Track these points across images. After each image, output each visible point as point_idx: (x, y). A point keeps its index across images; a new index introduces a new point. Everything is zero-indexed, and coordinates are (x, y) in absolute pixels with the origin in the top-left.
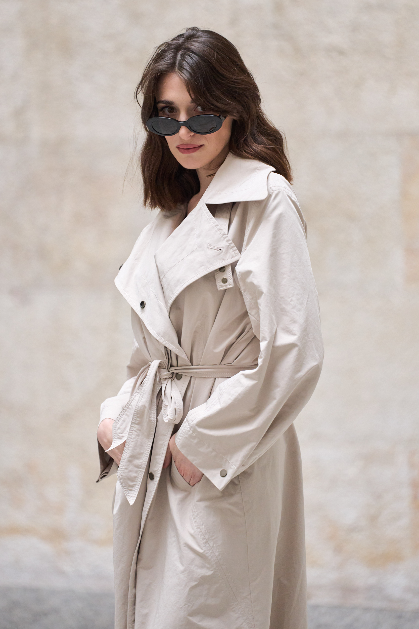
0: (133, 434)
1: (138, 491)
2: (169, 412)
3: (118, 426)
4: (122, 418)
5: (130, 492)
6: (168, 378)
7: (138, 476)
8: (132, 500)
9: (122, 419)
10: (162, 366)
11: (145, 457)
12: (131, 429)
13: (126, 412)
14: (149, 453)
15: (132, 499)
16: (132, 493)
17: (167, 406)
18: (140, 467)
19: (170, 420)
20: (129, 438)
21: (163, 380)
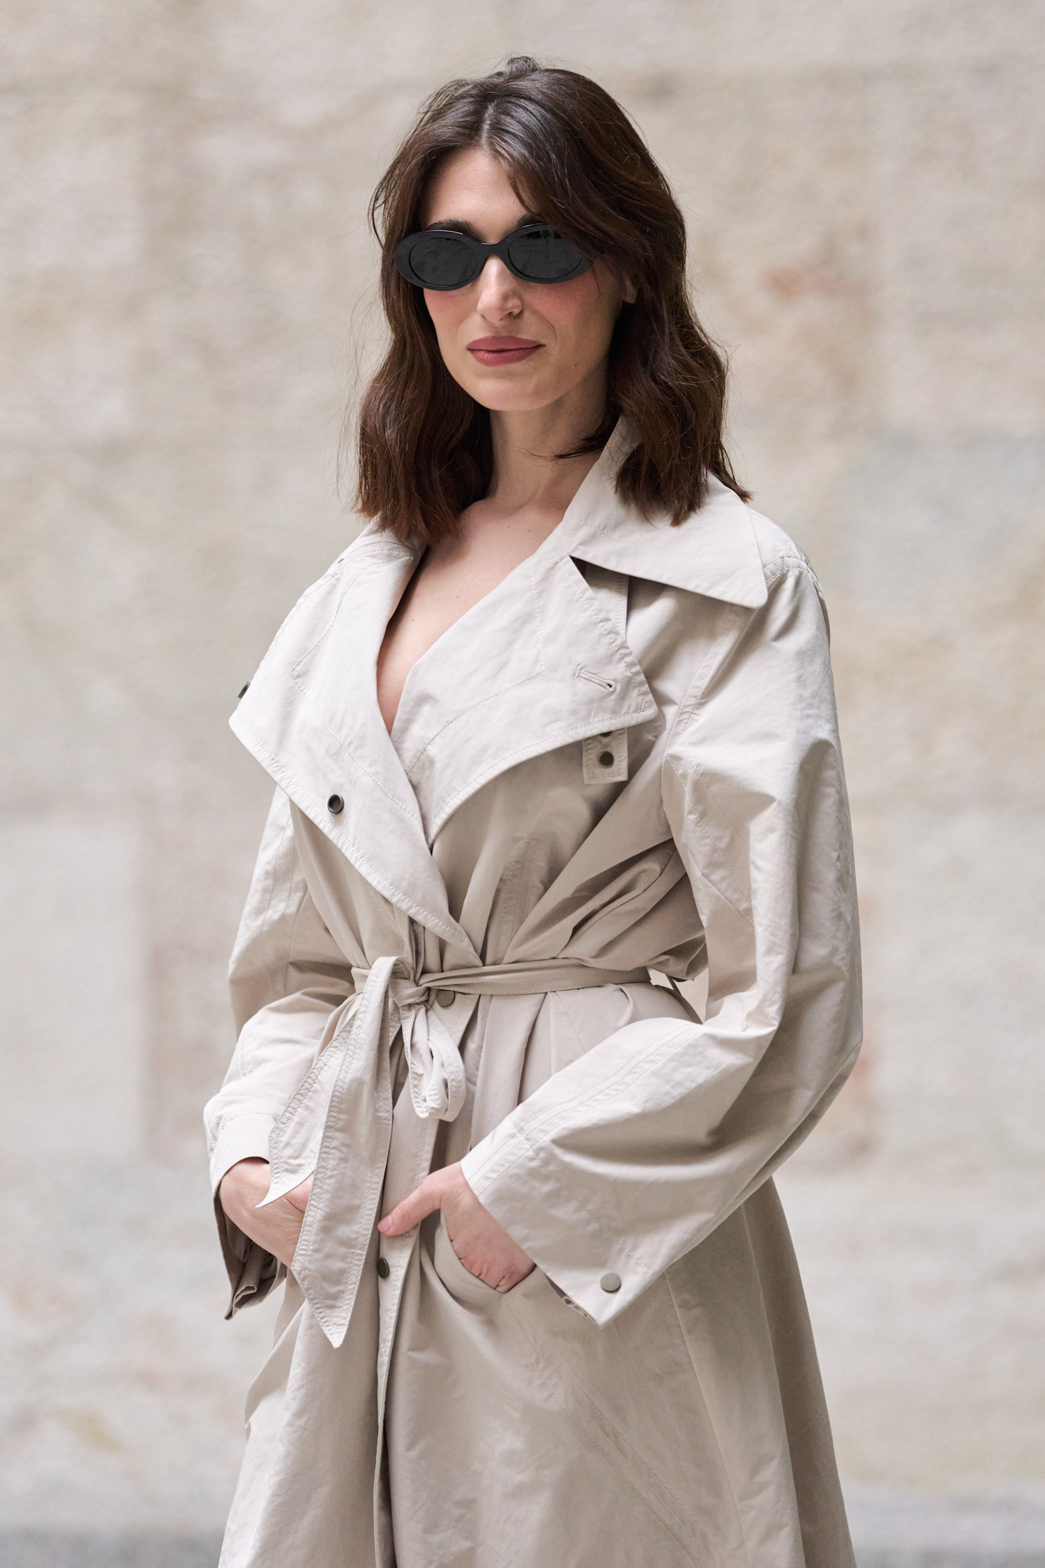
0: (331, 1156)
1: (351, 1308)
2: (430, 1091)
3: (284, 1139)
4: (296, 1116)
5: (329, 1311)
6: (417, 1004)
7: (350, 1268)
8: (338, 1332)
9: (296, 1119)
10: (398, 972)
11: (366, 1217)
12: (325, 1144)
13: (305, 1101)
14: (377, 1205)
15: (338, 1330)
16: (336, 1314)
17: (421, 1075)
18: (354, 1243)
19: (433, 1111)
20: (322, 1167)
21: (403, 1010)
